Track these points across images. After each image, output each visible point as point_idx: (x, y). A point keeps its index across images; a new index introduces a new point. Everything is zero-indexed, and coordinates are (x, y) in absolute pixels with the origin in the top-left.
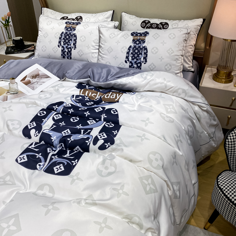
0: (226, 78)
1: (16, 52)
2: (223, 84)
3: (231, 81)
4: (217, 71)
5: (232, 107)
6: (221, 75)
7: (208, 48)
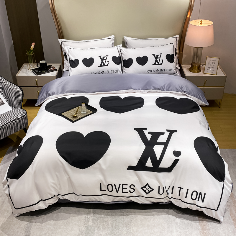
0: (198, 69)
1: (44, 72)
2: (196, 73)
3: (200, 71)
4: (192, 66)
5: (205, 85)
6: (194, 68)
7: (181, 53)
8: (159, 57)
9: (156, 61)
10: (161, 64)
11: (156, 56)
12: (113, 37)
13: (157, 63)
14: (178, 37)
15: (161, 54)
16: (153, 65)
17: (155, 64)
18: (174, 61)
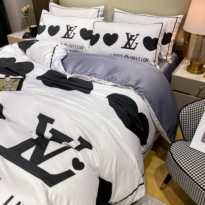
0: (198, 69)
1: (31, 37)
2: (195, 75)
4: (191, 64)
8: (133, 38)
9: (128, 43)
10: (134, 49)
11: (130, 37)
12: (102, 7)
13: (128, 46)
14: (180, 18)
15: (138, 35)
16: (122, 47)
17: (125, 47)
18: (156, 48)
